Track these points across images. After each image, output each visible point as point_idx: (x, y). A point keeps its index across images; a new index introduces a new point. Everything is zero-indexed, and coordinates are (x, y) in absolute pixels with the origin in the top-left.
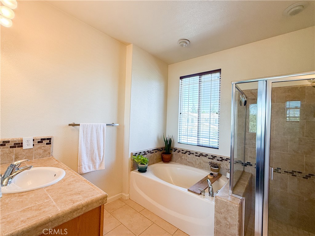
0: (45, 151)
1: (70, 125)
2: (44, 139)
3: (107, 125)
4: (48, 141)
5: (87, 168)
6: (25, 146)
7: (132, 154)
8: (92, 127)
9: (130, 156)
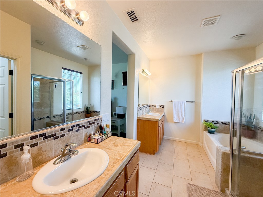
0: (162, 110)
1: (169, 101)
2: (162, 106)
3: (186, 102)
4: (163, 107)
5: (176, 119)
6: (157, 107)
7: (204, 120)
8: (178, 103)
9: (202, 121)
